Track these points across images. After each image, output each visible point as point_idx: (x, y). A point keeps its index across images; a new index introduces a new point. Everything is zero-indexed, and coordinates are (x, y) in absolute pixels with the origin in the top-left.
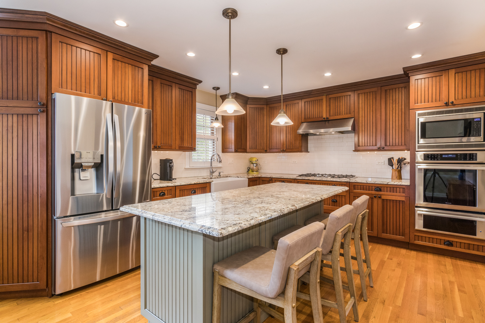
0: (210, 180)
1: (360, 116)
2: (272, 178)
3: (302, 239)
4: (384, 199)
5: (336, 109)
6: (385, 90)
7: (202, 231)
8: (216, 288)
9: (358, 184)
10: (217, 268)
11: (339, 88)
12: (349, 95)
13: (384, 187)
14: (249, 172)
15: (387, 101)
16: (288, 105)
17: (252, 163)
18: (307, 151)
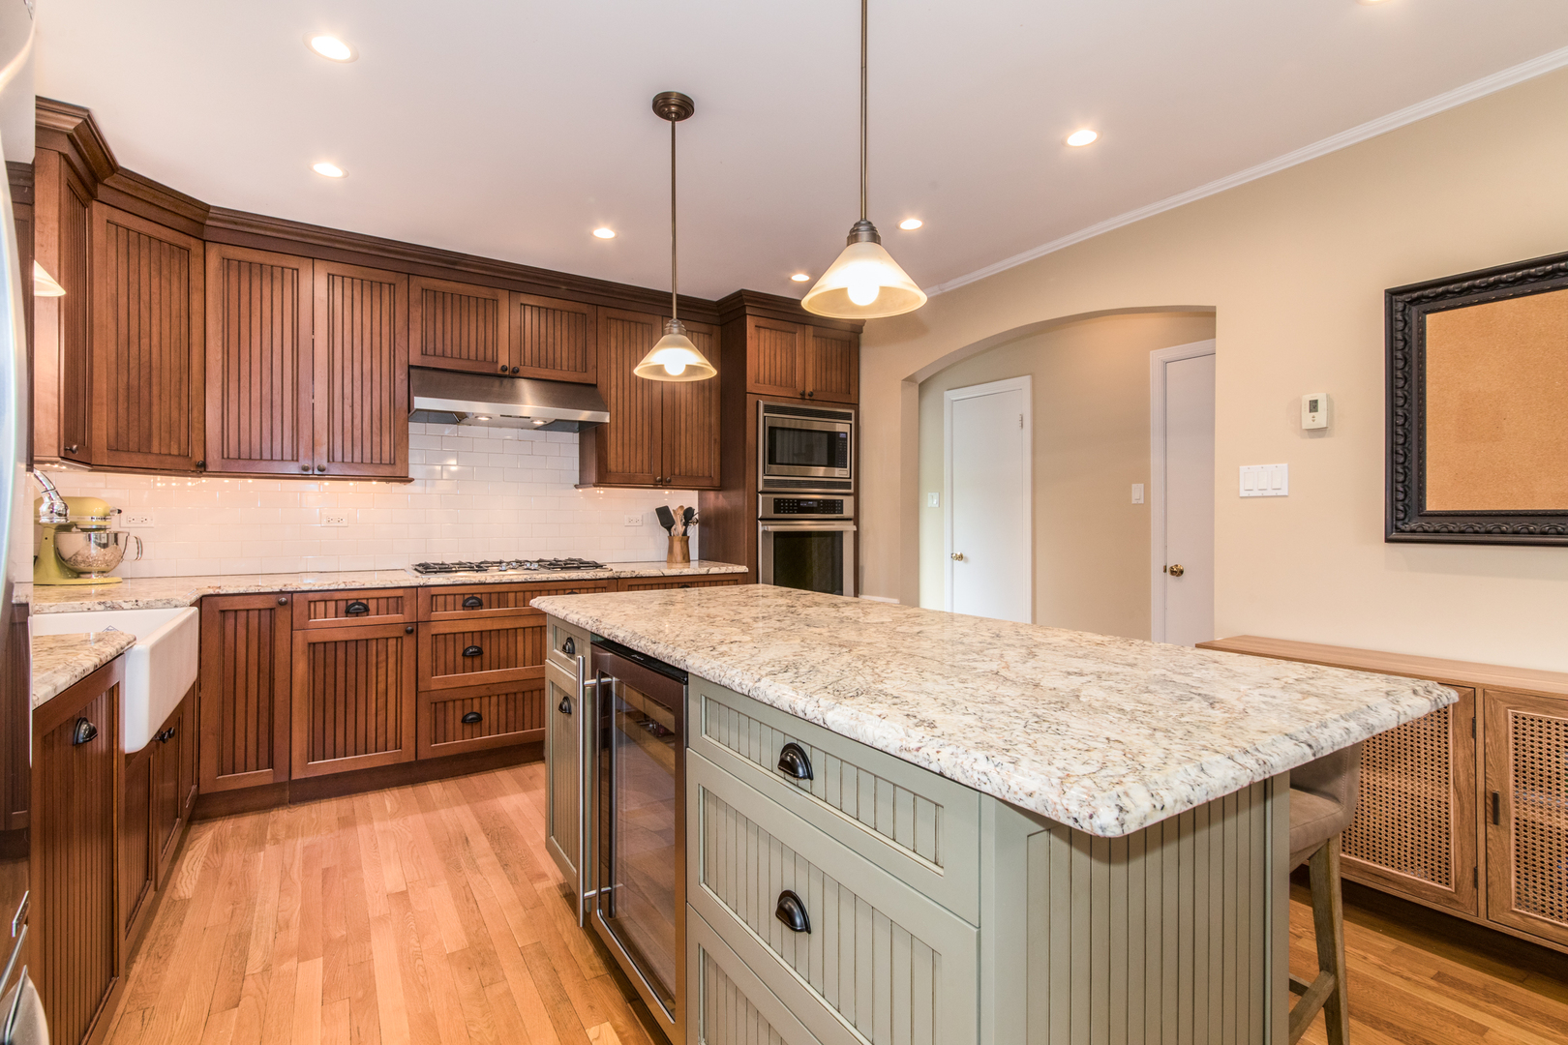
2: (292, 593)
11: (538, 278)
16: (338, 280)
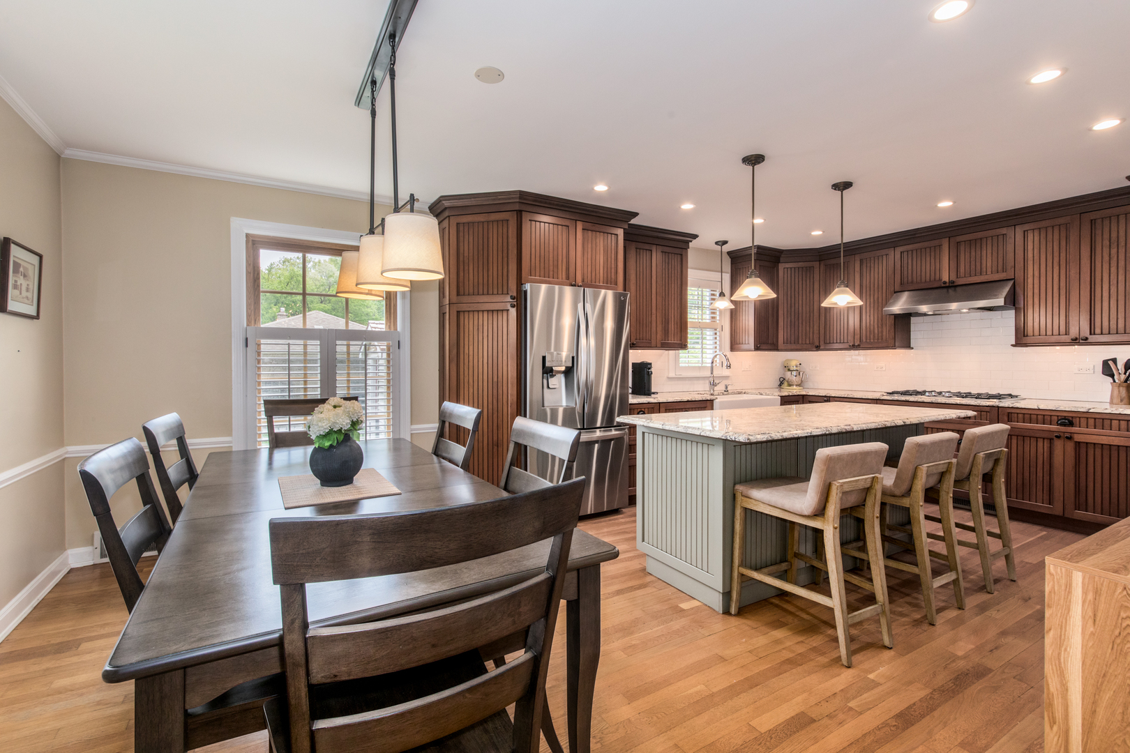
0: (712, 397)
1: (1029, 276)
2: (830, 397)
3: (849, 454)
4: (1079, 442)
5: (973, 263)
6: (1092, 220)
7: (726, 436)
8: (738, 512)
9: (1018, 411)
10: (740, 488)
11: (980, 222)
12: (1003, 235)
13: (1080, 418)
14: (782, 387)
15: (1095, 242)
16: (865, 261)
17: (789, 370)
18: (907, 345)
